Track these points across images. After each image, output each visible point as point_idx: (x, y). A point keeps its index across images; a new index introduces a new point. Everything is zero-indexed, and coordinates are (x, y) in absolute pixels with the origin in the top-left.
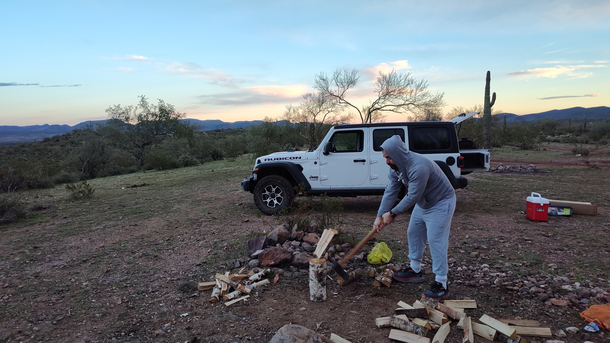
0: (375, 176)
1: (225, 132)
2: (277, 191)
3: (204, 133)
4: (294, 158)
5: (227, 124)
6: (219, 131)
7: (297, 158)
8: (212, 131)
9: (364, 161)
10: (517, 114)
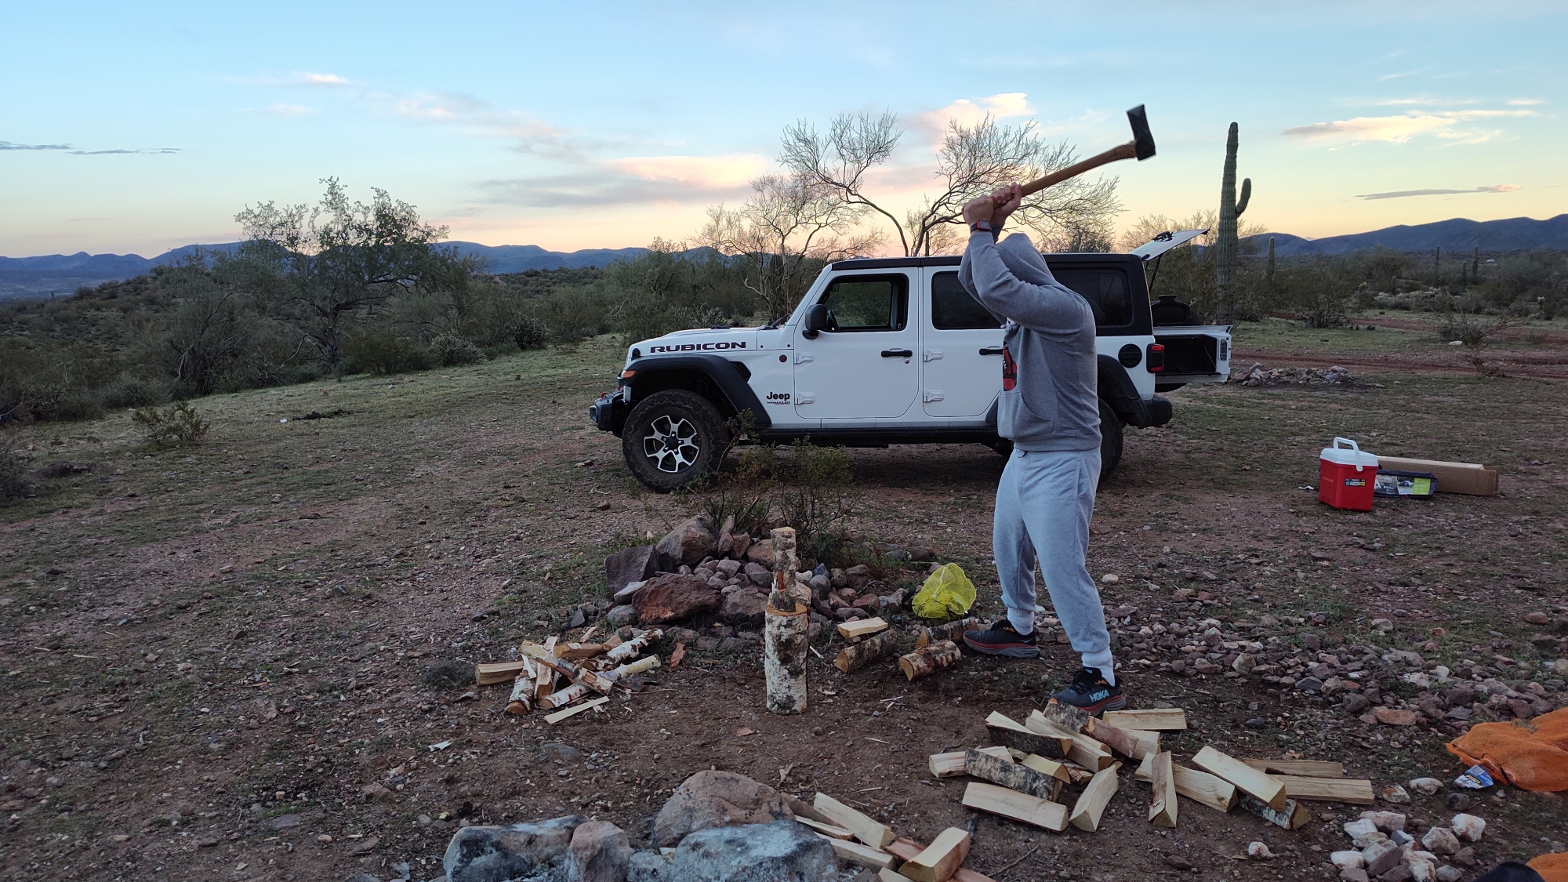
0: (936, 393)
1: (551, 279)
2: (684, 431)
3: (497, 279)
4: (727, 346)
5: (556, 257)
6: (536, 273)
7: (734, 345)
8: (518, 274)
9: (908, 354)
10: (1304, 237)
